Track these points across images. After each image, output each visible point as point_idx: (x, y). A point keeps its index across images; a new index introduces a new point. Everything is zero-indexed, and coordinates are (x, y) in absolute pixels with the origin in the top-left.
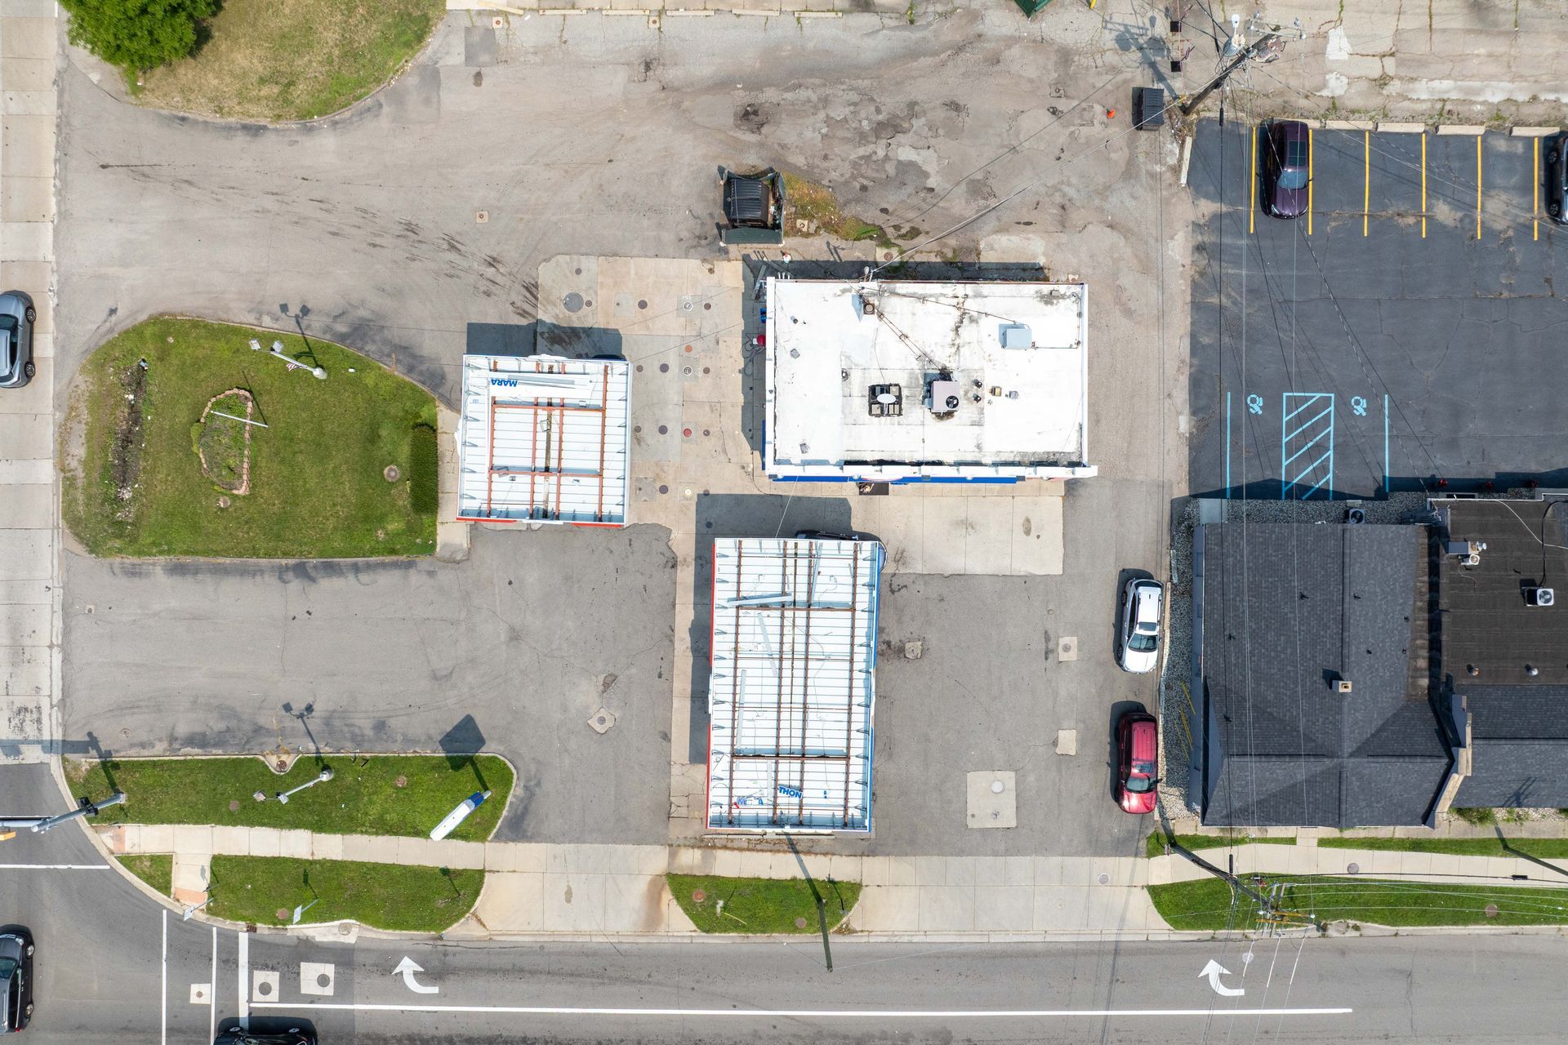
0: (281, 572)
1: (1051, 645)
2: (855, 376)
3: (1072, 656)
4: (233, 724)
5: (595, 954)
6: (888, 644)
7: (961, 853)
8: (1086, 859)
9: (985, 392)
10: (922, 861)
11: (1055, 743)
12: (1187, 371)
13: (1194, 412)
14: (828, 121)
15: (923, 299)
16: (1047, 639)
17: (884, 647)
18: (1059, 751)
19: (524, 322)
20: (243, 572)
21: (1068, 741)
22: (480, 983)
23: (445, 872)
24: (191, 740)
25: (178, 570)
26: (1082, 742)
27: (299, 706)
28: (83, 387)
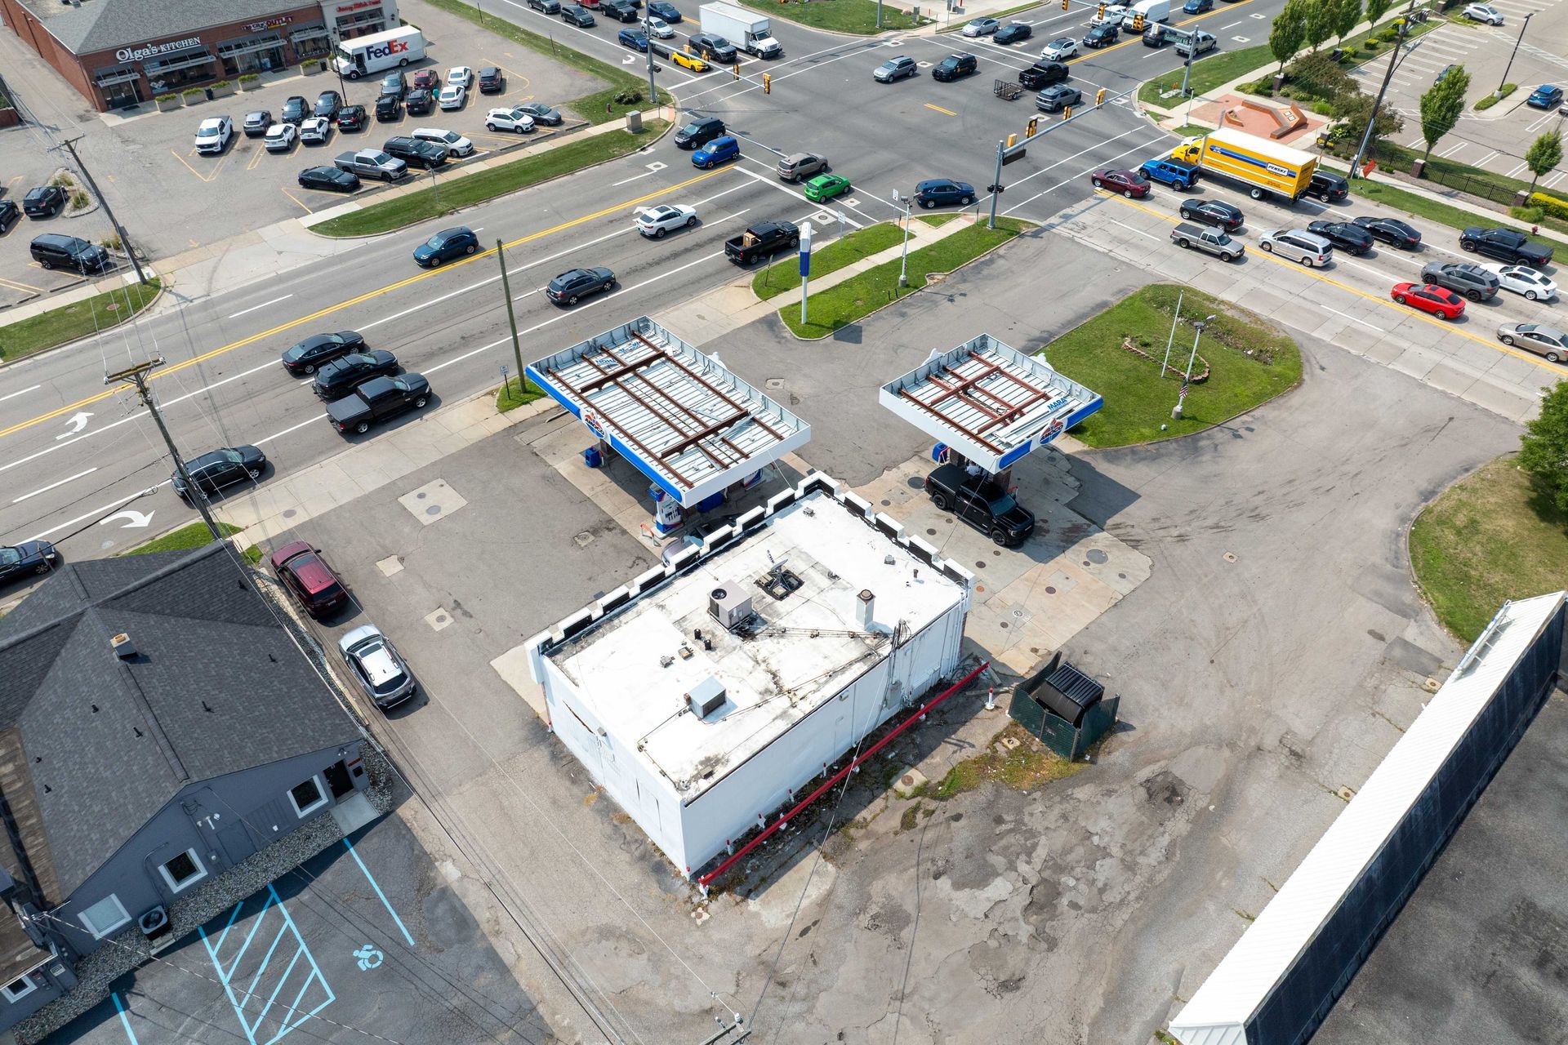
0: (1051, 335)
1: (459, 611)
2: (825, 582)
3: (431, 618)
4: (980, 276)
5: (656, 308)
6: (609, 530)
7: (434, 464)
8: (316, 514)
9: (698, 647)
10: (466, 445)
11: (401, 560)
12: (485, 927)
13: (445, 893)
14: (1105, 853)
15: (832, 675)
16: (466, 614)
17: (611, 526)
18: (394, 558)
19: (1110, 522)
20: (1070, 323)
21: (390, 568)
22: (710, 270)
23: (787, 290)
24: (991, 261)
25: (1104, 304)
26: (376, 574)
27: (958, 299)
28: (1276, 334)
